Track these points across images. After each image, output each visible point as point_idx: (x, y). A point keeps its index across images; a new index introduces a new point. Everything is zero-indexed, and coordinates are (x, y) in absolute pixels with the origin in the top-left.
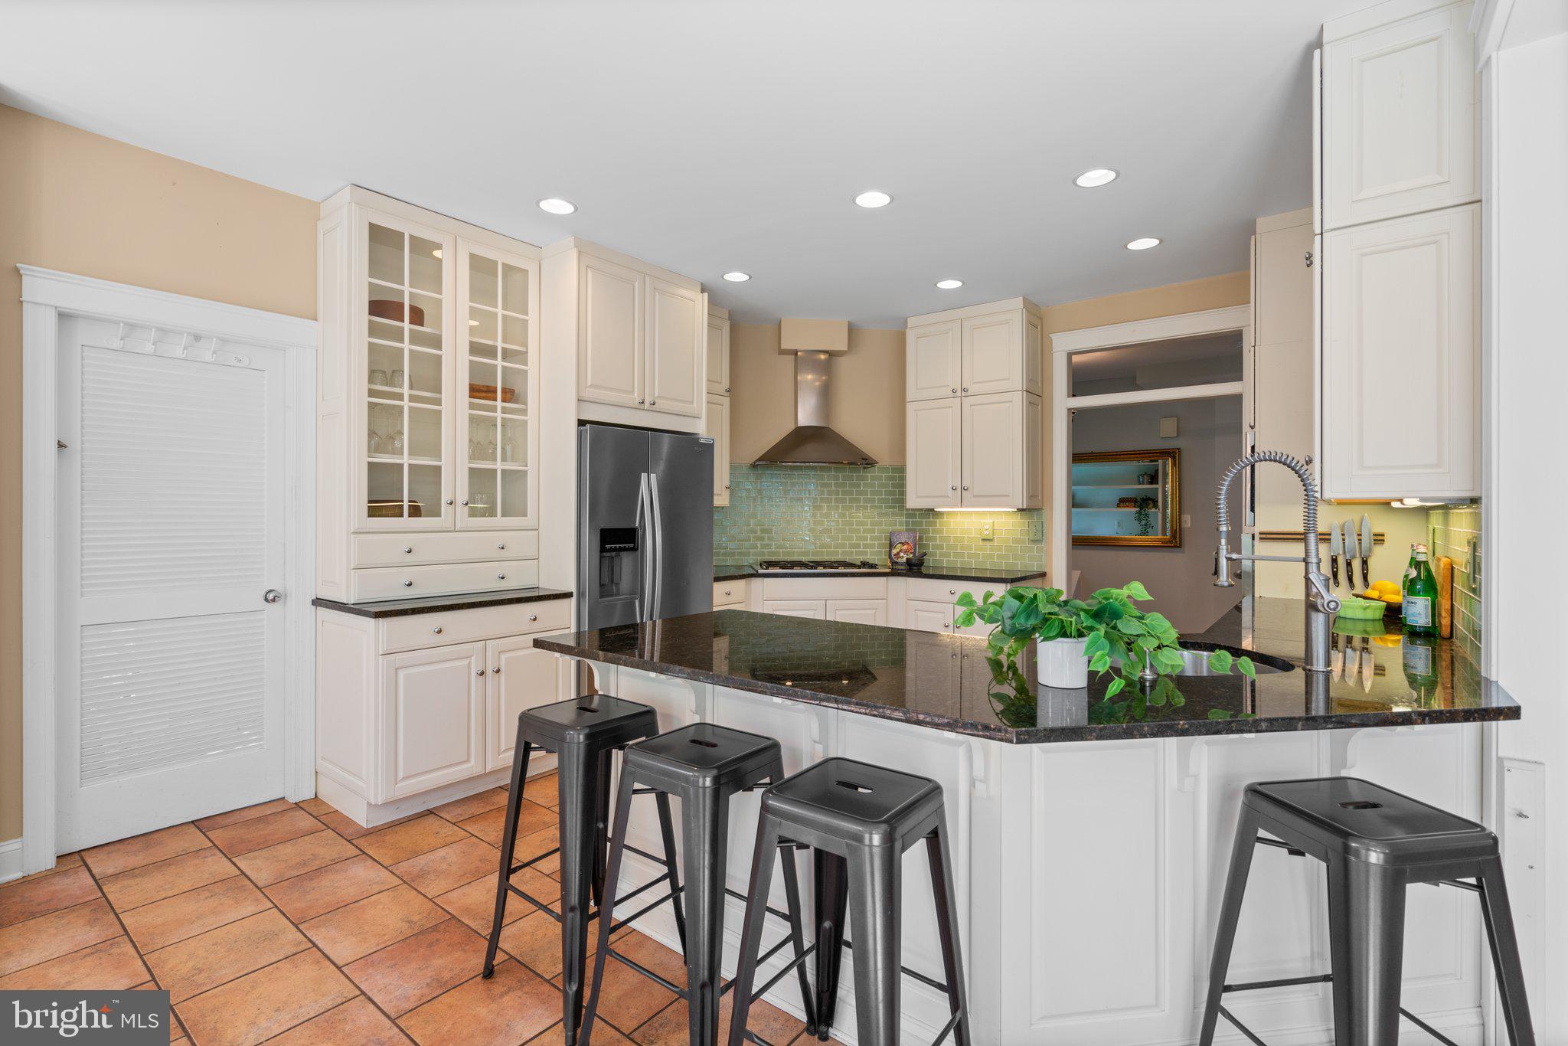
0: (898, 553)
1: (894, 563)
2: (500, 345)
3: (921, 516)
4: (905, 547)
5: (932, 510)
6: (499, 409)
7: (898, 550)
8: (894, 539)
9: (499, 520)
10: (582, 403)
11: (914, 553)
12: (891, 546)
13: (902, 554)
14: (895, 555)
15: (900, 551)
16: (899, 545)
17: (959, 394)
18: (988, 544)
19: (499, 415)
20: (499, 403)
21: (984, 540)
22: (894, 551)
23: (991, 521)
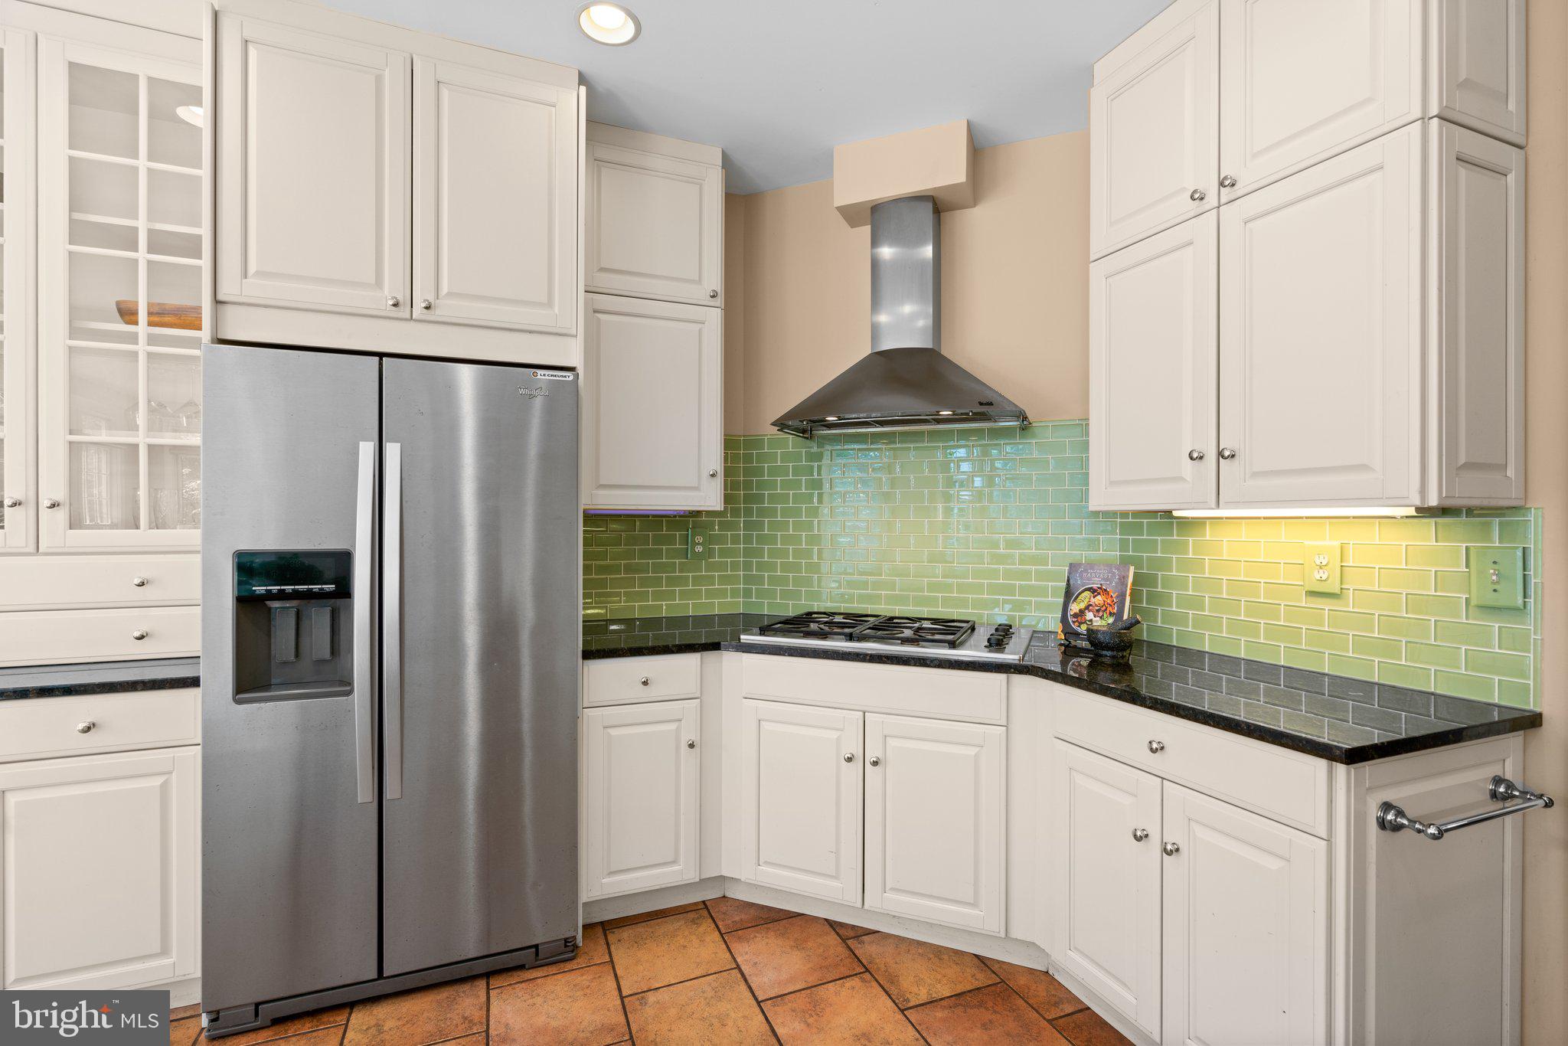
0: (1082, 612)
1: (1069, 633)
2: (142, 225)
3: (1153, 529)
4: (1099, 600)
5: (1168, 513)
6: (142, 338)
7: (1083, 606)
8: (1078, 582)
9: (145, 535)
10: (219, 306)
11: (1118, 615)
12: (1069, 595)
13: (1089, 616)
14: (1075, 615)
15: (1087, 608)
16: (1087, 593)
17: (1211, 200)
18: (1326, 605)
19: (142, 347)
20: (142, 328)
21: (1312, 594)
22: (1075, 608)
23: (1337, 544)
